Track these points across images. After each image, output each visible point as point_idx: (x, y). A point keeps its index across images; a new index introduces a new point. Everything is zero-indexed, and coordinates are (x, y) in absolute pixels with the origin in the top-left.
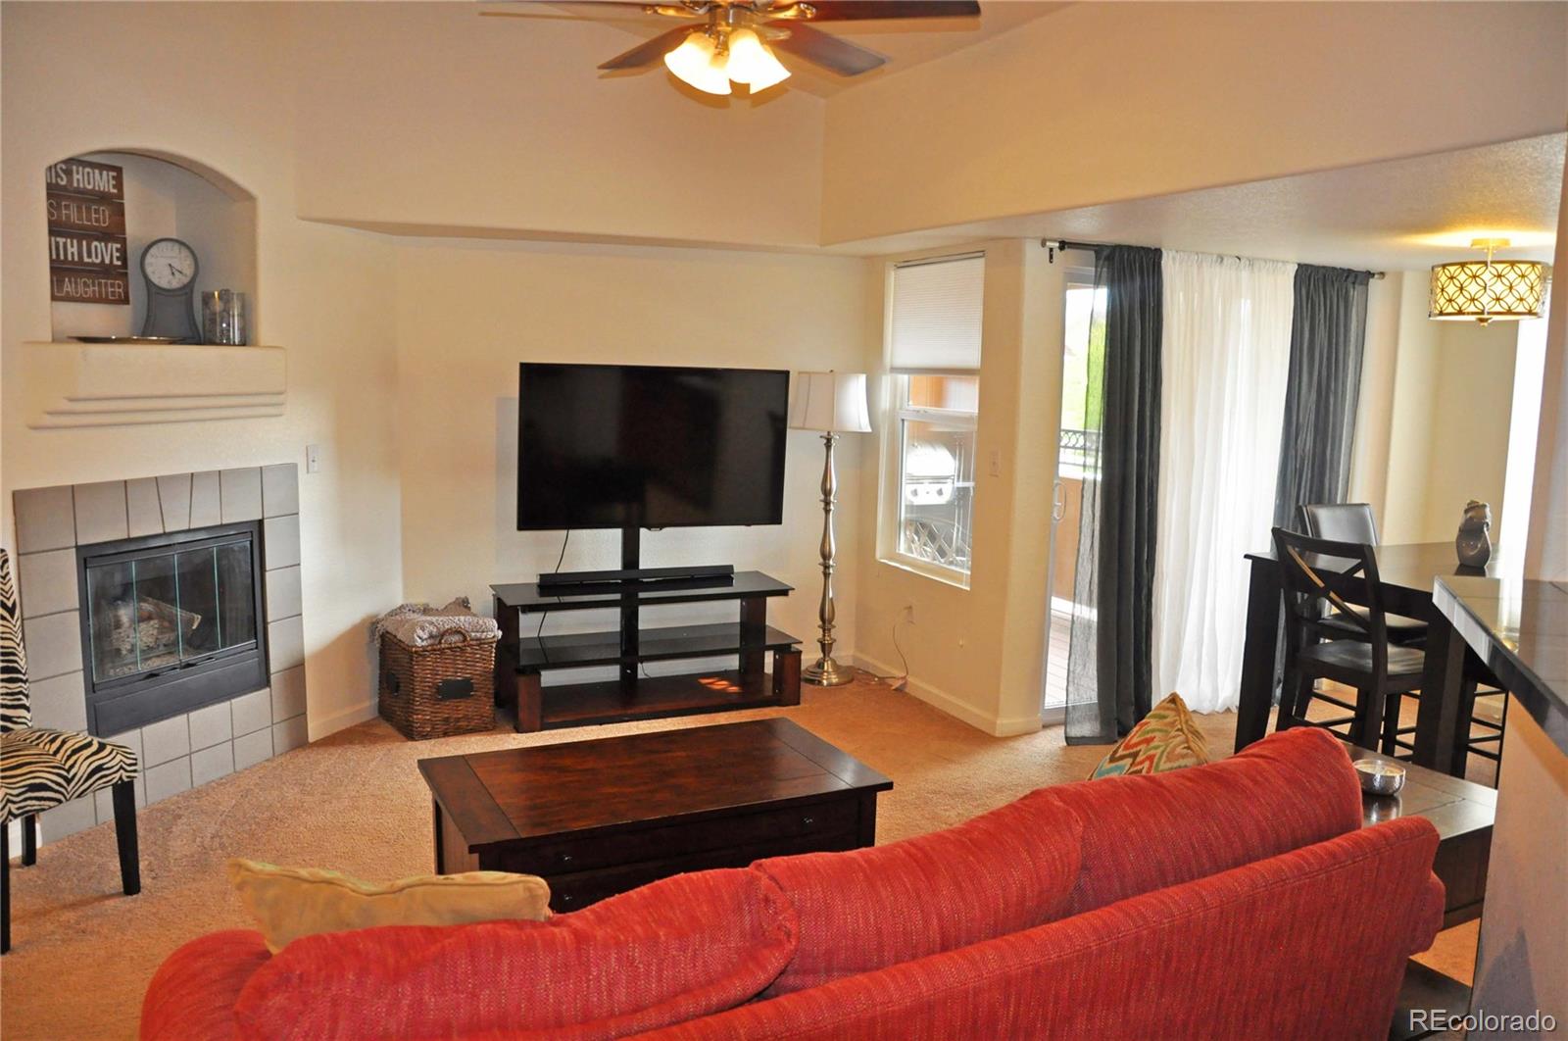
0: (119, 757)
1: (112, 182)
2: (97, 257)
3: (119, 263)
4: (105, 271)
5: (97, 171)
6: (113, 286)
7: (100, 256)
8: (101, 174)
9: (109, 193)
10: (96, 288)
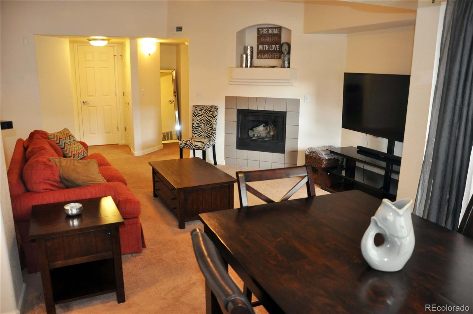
0: (202, 145)
1: (278, 31)
2: (273, 48)
3: (278, 49)
4: (275, 51)
5: (275, 29)
6: (276, 55)
7: (274, 48)
8: (276, 30)
9: (277, 34)
10: (272, 56)
